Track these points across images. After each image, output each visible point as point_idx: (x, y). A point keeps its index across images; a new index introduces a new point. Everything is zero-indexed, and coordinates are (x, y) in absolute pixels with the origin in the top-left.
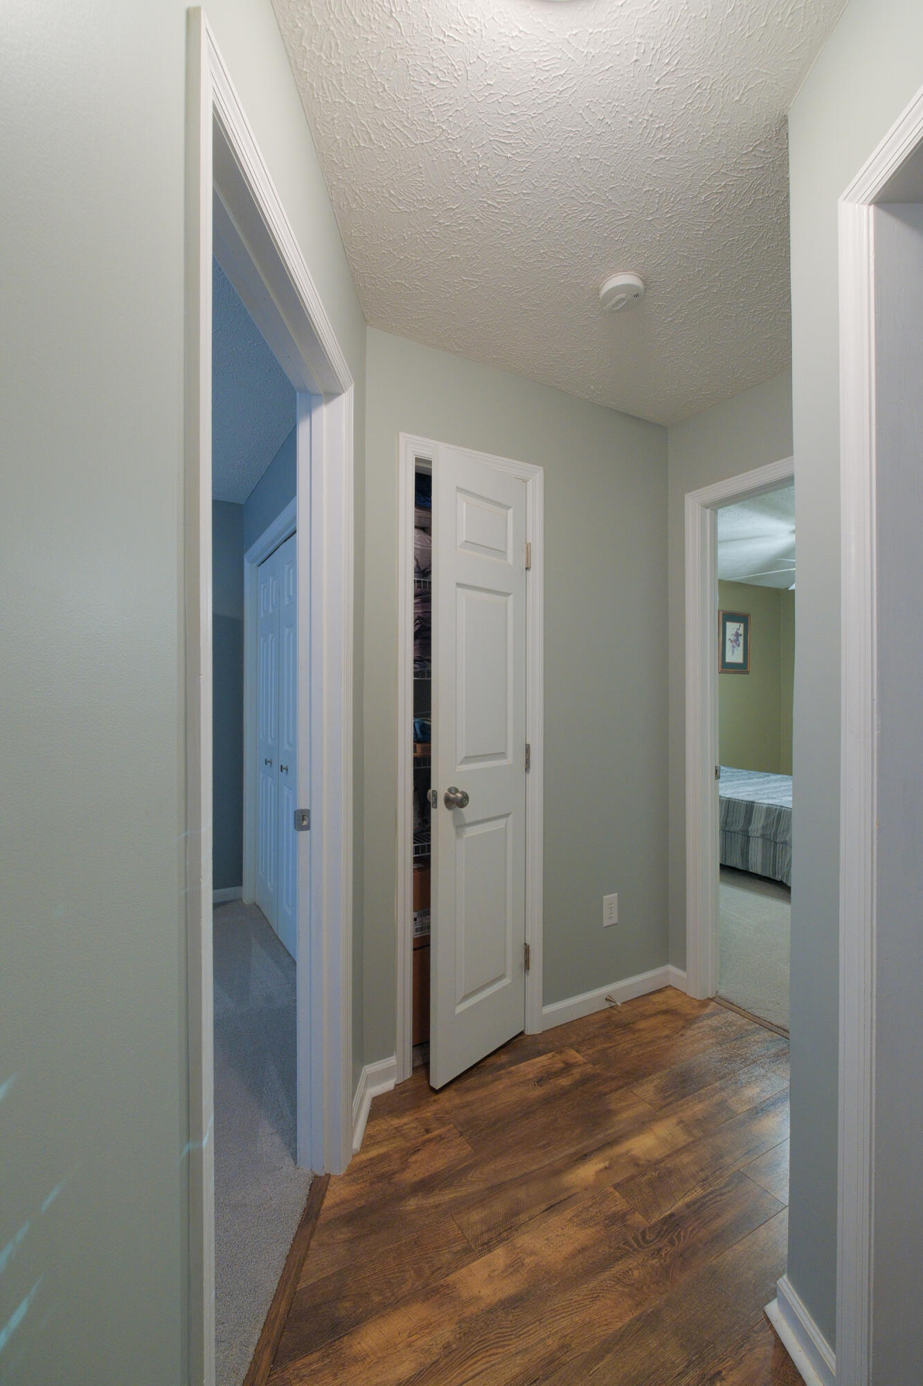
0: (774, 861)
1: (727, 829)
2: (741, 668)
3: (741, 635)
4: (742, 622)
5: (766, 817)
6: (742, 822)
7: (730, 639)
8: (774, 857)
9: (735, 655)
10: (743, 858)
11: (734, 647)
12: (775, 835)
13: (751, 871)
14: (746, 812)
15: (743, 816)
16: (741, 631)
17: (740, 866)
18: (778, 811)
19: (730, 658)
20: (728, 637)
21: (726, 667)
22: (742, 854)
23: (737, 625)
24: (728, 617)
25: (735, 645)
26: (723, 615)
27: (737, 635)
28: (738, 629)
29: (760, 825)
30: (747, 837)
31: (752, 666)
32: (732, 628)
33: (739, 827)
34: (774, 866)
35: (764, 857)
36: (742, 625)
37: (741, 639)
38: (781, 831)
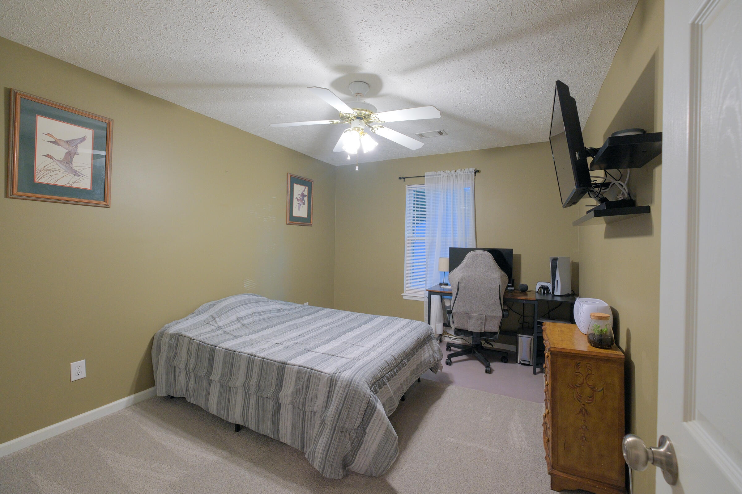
0: (303, 432)
1: (259, 394)
2: (305, 222)
3: (306, 196)
4: (307, 186)
5: (296, 381)
6: (273, 386)
7: (297, 198)
8: (303, 427)
9: (300, 211)
10: (273, 426)
11: (300, 205)
12: (304, 403)
13: (281, 441)
14: (278, 374)
15: (274, 380)
16: (306, 193)
17: (271, 435)
18: (307, 375)
19: (296, 213)
20: (295, 197)
21: (293, 220)
22: (273, 422)
23: (302, 188)
24: (295, 180)
25: (301, 203)
26: (291, 177)
27: (303, 195)
28: (304, 191)
29: (290, 391)
30: (278, 406)
31: (314, 220)
32: (298, 189)
33: (269, 392)
34: (303, 437)
35: (293, 425)
36: (307, 188)
37: (306, 199)
38: (310, 398)
